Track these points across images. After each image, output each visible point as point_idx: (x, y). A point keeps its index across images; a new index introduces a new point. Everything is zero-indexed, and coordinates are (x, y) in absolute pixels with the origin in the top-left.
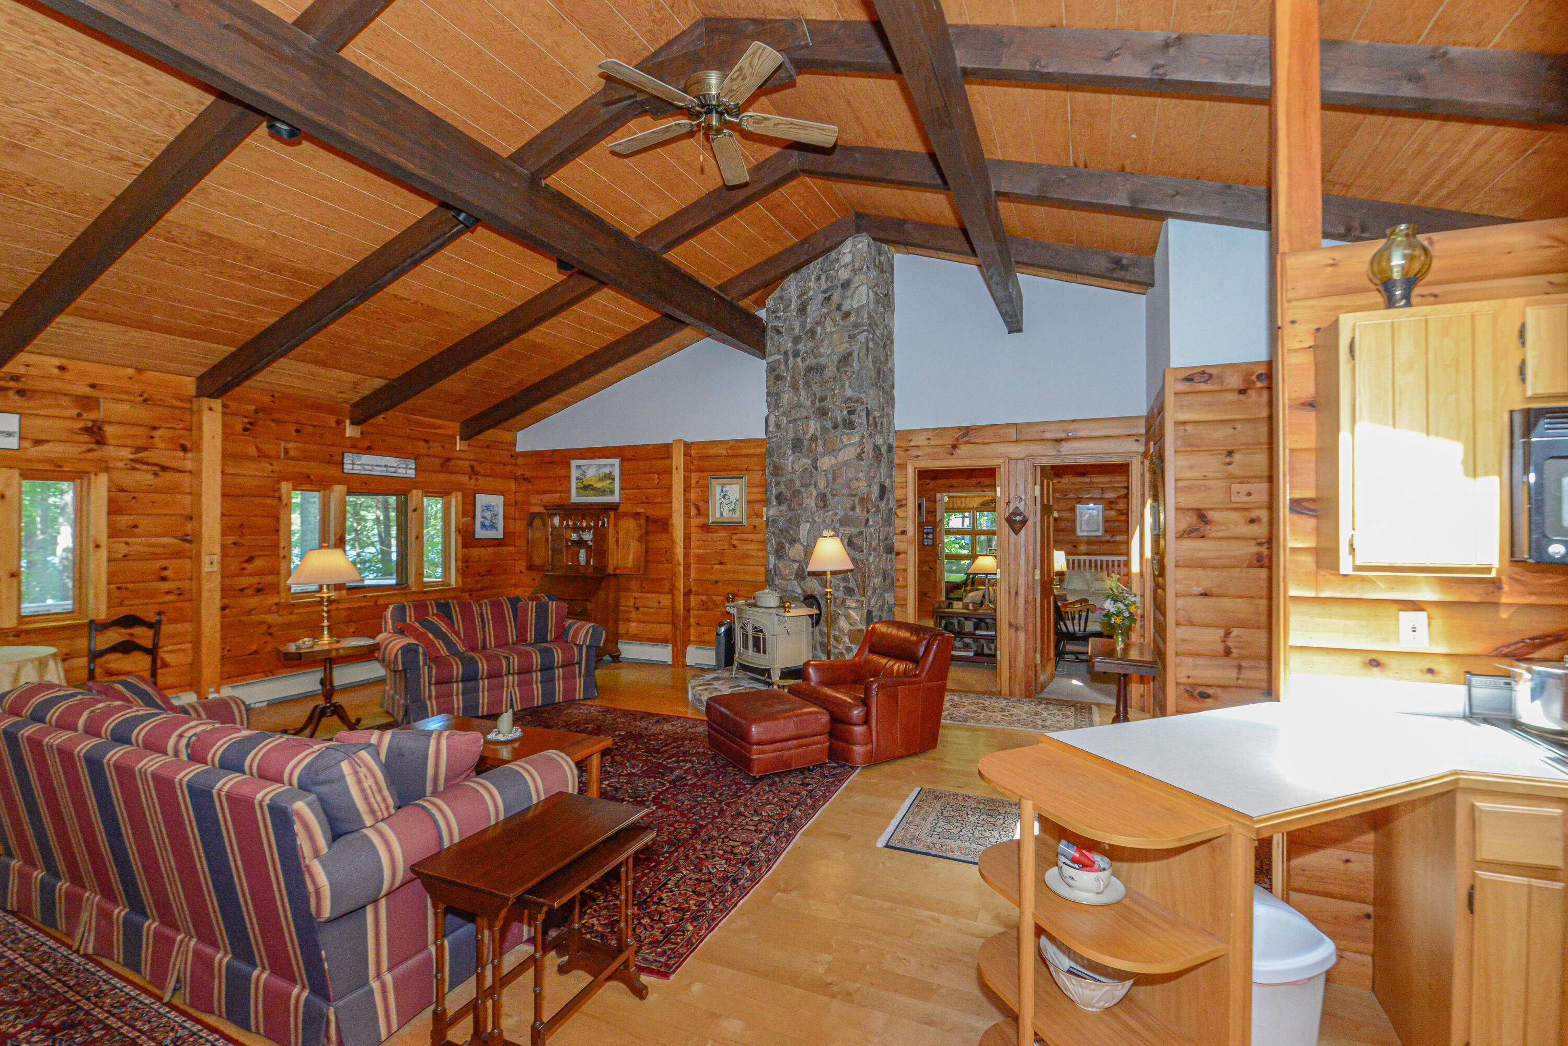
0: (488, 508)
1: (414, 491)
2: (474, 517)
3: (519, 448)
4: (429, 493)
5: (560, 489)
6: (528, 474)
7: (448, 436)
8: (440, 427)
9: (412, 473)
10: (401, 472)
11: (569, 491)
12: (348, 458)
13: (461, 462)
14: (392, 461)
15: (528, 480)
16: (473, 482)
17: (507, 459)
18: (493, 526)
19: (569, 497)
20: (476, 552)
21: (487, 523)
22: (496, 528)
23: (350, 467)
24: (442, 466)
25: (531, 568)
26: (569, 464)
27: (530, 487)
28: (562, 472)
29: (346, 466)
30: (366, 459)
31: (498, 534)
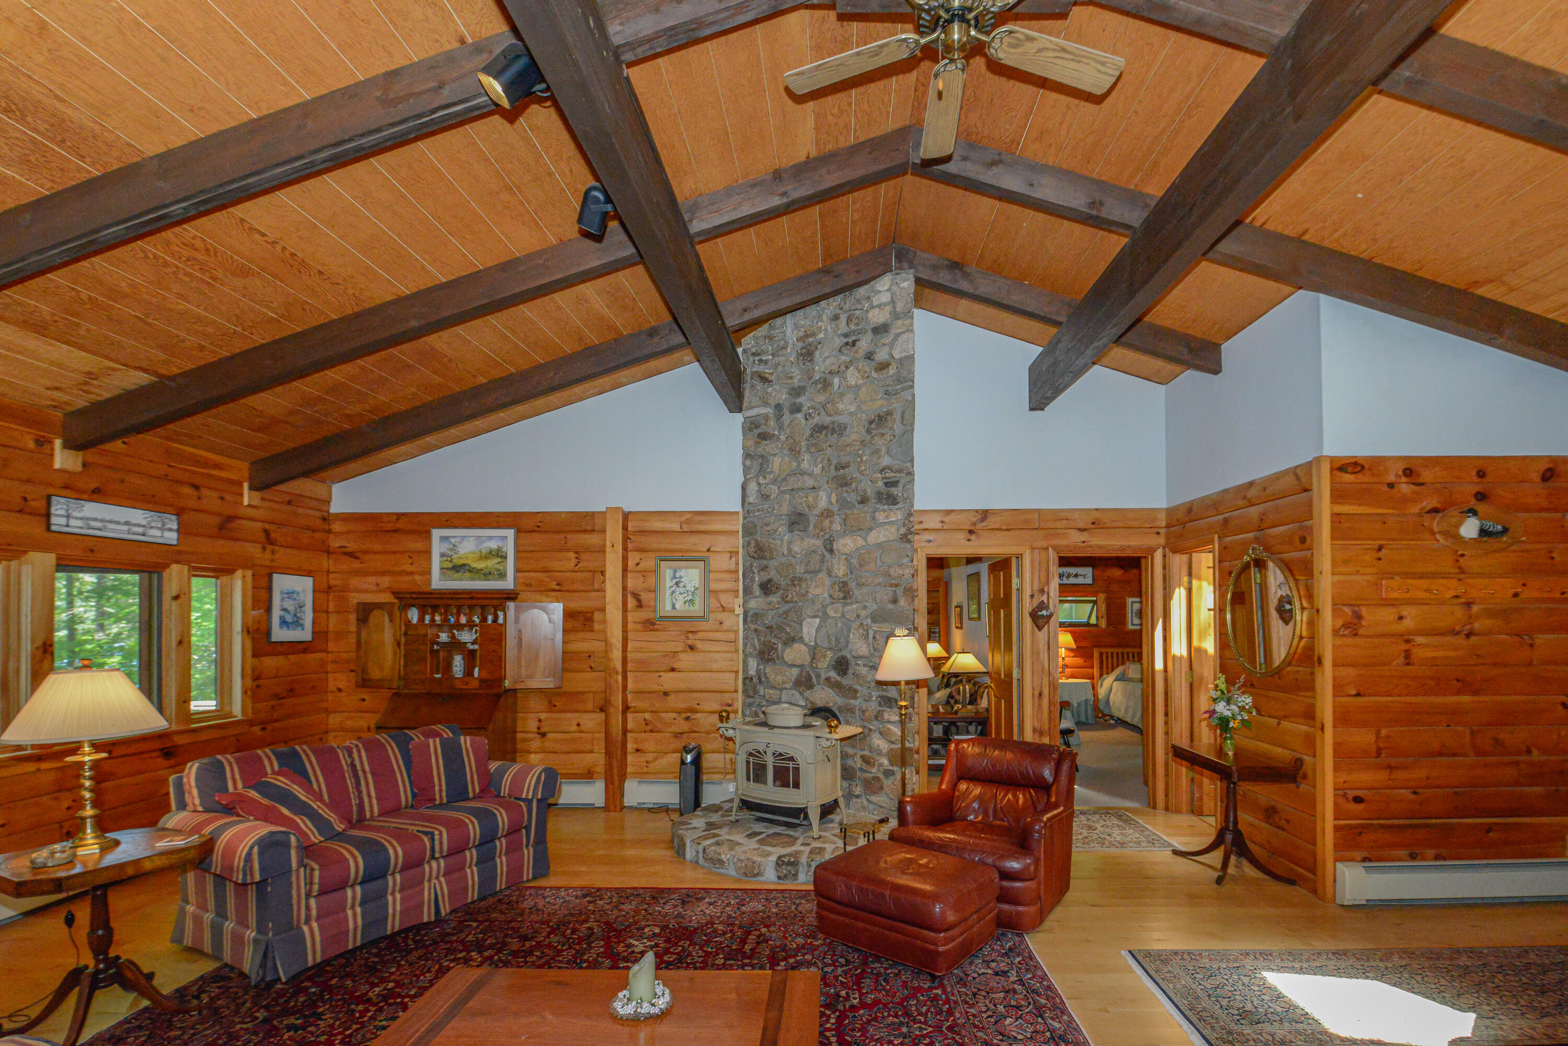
0: (290, 594)
1: (175, 567)
2: (269, 610)
3: (335, 508)
4: (198, 571)
5: (413, 569)
6: (352, 546)
7: (231, 481)
8: (217, 466)
9: (171, 537)
10: (155, 535)
11: (429, 573)
12: (59, 507)
13: (250, 524)
14: (138, 516)
15: (352, 555)
16: (268, 555)
17: (318, 524)
18: (297, 623)
19: (429, 582)
20: (271, 663)
21: (289, 618)
22: (302, 626)
23: (63, 521)
24: (221, 527)
25: (365, 683)
26: (427, 535)
27: (356, 565)
28: (419, 545)
29: (54, 520)
30: (92, 508)
31: (305, 634)
